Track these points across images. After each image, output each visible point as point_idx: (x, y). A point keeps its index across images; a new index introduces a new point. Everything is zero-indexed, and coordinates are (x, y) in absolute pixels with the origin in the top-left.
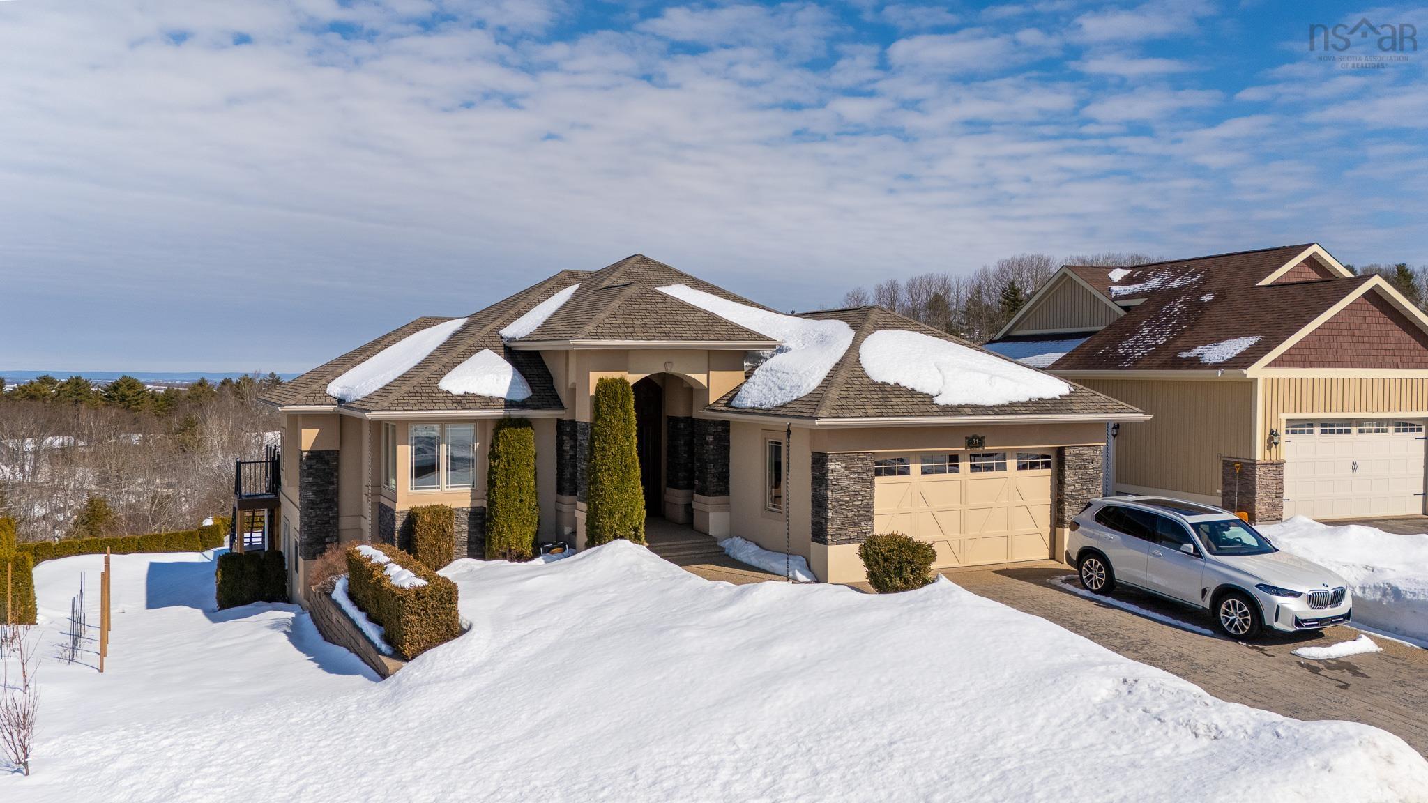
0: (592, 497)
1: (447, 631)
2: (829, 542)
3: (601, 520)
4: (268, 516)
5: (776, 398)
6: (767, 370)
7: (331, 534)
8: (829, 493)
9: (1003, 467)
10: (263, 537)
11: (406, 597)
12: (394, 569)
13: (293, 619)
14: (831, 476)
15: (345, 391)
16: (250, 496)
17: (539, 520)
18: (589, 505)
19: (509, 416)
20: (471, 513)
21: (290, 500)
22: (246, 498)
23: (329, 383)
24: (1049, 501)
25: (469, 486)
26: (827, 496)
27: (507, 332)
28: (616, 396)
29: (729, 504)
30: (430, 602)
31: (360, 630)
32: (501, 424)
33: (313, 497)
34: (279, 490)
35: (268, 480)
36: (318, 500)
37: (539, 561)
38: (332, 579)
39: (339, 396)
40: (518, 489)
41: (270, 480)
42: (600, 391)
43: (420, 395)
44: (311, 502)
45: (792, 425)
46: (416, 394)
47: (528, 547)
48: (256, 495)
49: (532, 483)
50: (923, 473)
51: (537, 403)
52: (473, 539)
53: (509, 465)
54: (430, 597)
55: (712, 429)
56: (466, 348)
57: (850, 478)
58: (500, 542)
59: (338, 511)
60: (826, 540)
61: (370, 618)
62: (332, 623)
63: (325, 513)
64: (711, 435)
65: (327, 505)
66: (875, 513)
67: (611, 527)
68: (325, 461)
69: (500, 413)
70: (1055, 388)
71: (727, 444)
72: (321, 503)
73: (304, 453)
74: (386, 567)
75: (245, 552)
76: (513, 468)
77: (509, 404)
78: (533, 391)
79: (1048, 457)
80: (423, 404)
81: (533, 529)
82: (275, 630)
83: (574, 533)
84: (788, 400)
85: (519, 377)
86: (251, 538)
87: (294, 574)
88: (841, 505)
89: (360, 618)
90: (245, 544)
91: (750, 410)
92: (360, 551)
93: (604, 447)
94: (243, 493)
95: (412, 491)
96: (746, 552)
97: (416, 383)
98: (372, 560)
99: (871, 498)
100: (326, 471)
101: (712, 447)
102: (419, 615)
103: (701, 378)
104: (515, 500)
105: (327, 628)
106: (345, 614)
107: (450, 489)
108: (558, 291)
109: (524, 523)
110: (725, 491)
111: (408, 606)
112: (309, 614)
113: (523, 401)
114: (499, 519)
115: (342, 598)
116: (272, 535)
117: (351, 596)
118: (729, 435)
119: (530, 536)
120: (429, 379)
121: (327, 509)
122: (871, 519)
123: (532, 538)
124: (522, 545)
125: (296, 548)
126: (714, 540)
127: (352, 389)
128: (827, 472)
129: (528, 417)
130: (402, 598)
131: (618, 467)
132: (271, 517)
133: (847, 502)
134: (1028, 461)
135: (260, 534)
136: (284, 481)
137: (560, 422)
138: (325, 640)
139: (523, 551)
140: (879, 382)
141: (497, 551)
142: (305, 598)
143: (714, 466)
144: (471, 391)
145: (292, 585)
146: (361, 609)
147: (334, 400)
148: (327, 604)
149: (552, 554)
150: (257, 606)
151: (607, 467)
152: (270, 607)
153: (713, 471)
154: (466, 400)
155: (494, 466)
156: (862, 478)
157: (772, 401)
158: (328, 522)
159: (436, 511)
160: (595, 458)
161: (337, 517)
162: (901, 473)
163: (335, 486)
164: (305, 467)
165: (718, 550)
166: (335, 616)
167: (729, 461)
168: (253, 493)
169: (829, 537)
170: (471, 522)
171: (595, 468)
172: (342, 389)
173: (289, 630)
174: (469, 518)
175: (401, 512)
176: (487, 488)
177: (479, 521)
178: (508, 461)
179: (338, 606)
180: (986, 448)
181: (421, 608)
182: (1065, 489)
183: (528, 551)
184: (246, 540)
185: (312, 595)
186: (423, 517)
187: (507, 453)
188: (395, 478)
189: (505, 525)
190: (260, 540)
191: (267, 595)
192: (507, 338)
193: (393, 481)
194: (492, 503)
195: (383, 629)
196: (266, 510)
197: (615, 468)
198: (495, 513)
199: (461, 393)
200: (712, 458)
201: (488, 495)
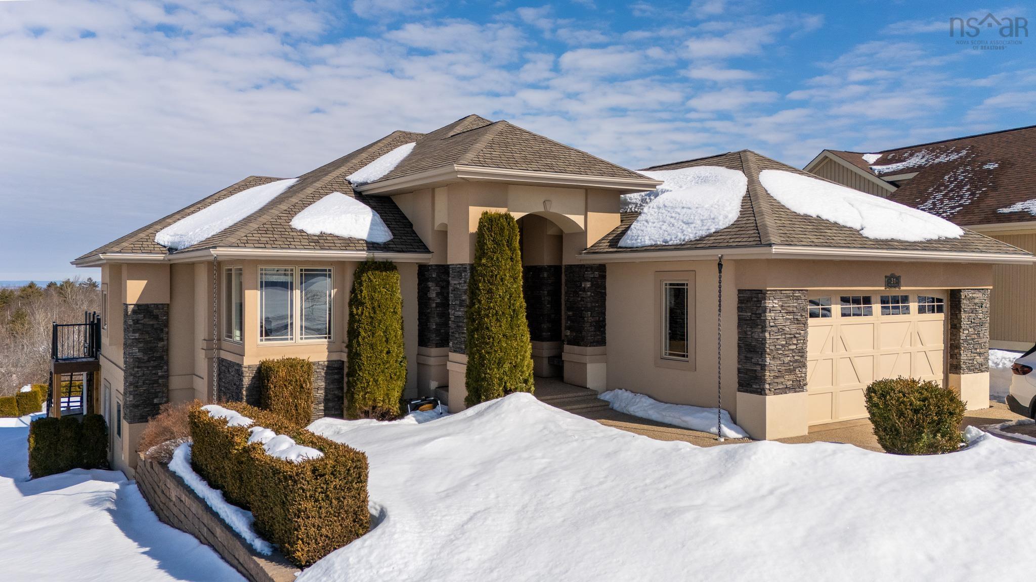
0: (476, 346)
1: (354, 521)
2: (767, 392)
3: (488, 371)
4: (87, 381)
5: (685, 233)
6: (659, 208)
7: (160, 394)
8: (767, 335)
9: (907, 310)
10: (81, 401)
11: (297, 475)
12: (264, 436)
13: (118, 492)
14: (769, 316)
15: (177, 239)
16: (68, 359)
17: (407, 373)
18: (471, 356)
19: (373, 258)
20: (328, 367)
21: (111, 361)
22: (64, 362)
23: (157, 232)
24: (942, 346)
25: (326, 338)
26: (765, 339)
27: (356, 177)
28: (503, 232)
29: (606, 355)
30: (331, 482)
31: (216, 515)
32: (363, 267)
33: (140, 355)
34: (98, 353)
35: (87, 345)
36: (146, 358)
37: (410, 420)
38: (167, 446)
39: (170, 244)
40: (384, 339)
41: (89, 345)
42: (485, 226)
43: (271, 232)
44: (139, 360)
45: (725, 258)
46: (266, 232)
47: (395, 404)
48: (74, 358)
49: (400, 332)
50: (843, 315)
51: (402, 246)
52: (330, 396)
53: (375, 313)
54: (332, 474)
55: (589, 275)
56: (315, 190)
57: (787, 319)
58: (364, 398)
59: (168, 370)
60: (764, 389)
61: (228, 499)
62: (170, 500)
63: (154, 372)
64: (589, 281)
65: (156, 363)
66: (808, 359)
67: (501, 379)
68: (153, 315)
69: (363, 255)
70: (953, 231)
71: (603, 291)
72: (148, 361)
73: (129, 307)
74: (252, 432)
75: (62, 417)
76: (379, 316)
77: (372, 246)
78: (394, 234)
79: (939, 300)
80: (276, 242)
81: (400, 383)
82: (95, 508)
83: (445, 387)
84: (704, 233)
85: (378, 218)
86: (69, 402)
87: (115, 438)
88: (778, 349)
89: (214, 498)
90: (62, 409)
91: (653, 248)
92: (208, 412)
93: (491, 289)
94: (59, 356)
95: (262, 343)
96: (642, 406)
97: (265, 221)
98: (227, 422)
99: (805, 341)
100: (155, 326)
101: (589, 293)
102: (316, 501)
103: (579, 219)
104: (381, 352)
105: (161, 504)
106: (190, 491)
107: (304, 341)
108: (395, 147)
109: (391, 377)
110: (602, 342)
111: (301, 488)
112: (136, 486)
113: (385, 244)
114: (363, 373)
115: (185, 470)
116: (91, 397)
117: (196, 467)
118: (605, 282)
119: (398, 392)
120: (280, 217)
121: (155, 367)
122: (805, 366)
123: (399, 394)
124: (389, 401)
125: (119, 411)
126: (595, 393)
127: (185, 236)
128: (765, 312)
129: (394, 261)
130: (291, 477)
131: (507, 311)
132: (90, 381)
133: (783, 346)
134: (927, 304)
135: (78, 399)
136: (105, 340)
137: (423, 270)
138: (160, 520)
139: (390, 409)
140: (802, 214)
141: (360, 408)
142: (130, 466)
143: (591, 314)
144: (328, 231)
145: (113, 449)
146: (213, 485)
147: (164, 249)
148: (162, 477)
149: (422, 410)
150: (74, 474)
151: (495, 311)
152: (89, 476)
153: (591, 320)
154: (322, 240)
155: (357, 314)
156: (797, 320)
157: (680, 236)
158: (156, 382)
159: (292, 365)
160: (480, 302)
161: (167, 377)
162: (824, 316)
163: (165, 343)
164: (130, 322)
165: (604, 404)
166: (174, 492)
167: (605, 310)
168: (70, 356)
169: (767, 386)
170: (328, 377)
171: (479, 313)
172: (173, 238)
173: (113, 507)
174: (326, 373)
175: (249, 367)
176: (346, 339)
177: (336, 377)
178: (373, 308)
179: (179, 481)
180: (902, 288)
181: (320, 490)
182: (961, 334)
183: (396, 409)
184: (62, 405)
185: (140, 464)
186: (277, 371)
187: (372, 298)
188: (241, 329)
189: (372, 379)
190: (79, 404)
191: (85, 461)
192: (356, 182)
193: (237, 333)
194: (354, 356)
195: (250, 514)
196: (85, 374)
197: (503, 313)
198: (359, 366)
199: (318, 233)
200: (589, 305)
201: (349, 346)
